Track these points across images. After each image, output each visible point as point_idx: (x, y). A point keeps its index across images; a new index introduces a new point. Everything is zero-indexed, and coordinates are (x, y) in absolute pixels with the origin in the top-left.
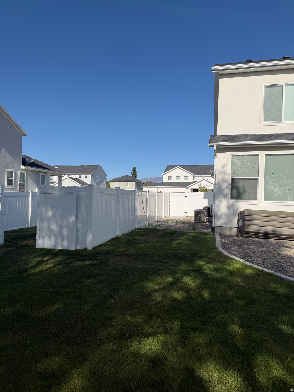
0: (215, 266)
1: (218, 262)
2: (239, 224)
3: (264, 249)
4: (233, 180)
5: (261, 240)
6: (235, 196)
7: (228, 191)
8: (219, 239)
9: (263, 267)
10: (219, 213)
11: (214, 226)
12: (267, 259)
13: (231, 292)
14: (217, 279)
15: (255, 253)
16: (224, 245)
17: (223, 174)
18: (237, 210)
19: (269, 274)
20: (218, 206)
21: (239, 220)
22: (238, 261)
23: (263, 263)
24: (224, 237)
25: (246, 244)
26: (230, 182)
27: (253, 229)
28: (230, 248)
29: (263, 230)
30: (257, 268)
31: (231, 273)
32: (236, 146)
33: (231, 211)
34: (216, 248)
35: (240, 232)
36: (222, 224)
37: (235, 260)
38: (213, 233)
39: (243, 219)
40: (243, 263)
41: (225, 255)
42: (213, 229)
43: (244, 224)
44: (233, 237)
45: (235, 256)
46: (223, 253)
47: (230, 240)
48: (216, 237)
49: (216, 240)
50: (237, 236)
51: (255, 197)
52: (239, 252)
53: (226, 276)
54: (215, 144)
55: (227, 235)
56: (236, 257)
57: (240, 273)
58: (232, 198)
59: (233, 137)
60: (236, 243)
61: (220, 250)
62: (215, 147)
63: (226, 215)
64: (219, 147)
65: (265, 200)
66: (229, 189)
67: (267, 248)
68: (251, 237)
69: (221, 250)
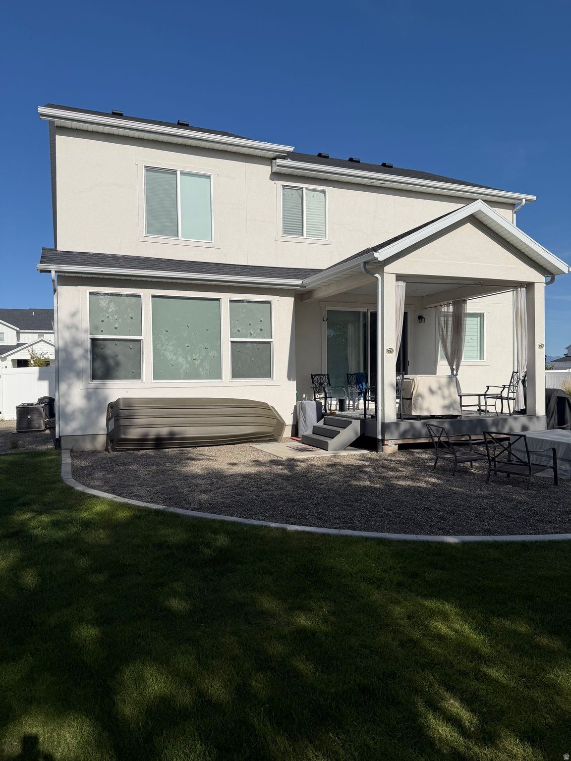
0: (54, 518)
1: (63, 508)
2: (109, 427)
3: (154, 468)
4: (94, 341)
5: (150, 452)
6: (99, 373)
7: (85, 364)
8: (69, 460)
9: (148, 502)
10: (69, 409)
11: (60, 436)
12: (157, 486)
13: (83, 562)
14: (57, 542)
15: (137, 478)
16: (77, 473)
17: (73, 330)
18: (105, 399)
19: (157, 512)
20: (67, 394)
21: (108, 420)
22: (103, 498)
23: (149, 494)
24: (81, 455)
25: (122, 464)
26: (88, 345)
27: (134, 433)
28: (90, 475)
29: (153, 432)
30: (138, 506)
31: (87, 525)
32: (97, 276)
33: (94, 403)
34: (61, 480)
35: (112, 441)
36: (75, 430)
37: (98, 497)
38: (56, 452)
39: (116, 416)
40: (112, 501)
41: (78, 491)
42: (58, 442)
43: (119, 426)
44: (99, 452)
45: (98, 490)
46: (74, 488)
47: (91, 460)
48: (63, 459)
49: (62, 465)
50: (107, 450)
51: (137, 374)
52: (106, 481)
53: (76, 532)
54: (53, 267)
55: (87, 450)
56: (100, 492)
57: (106, 521)
58: (94, 377)
59: (92, 257)
60: (103, 464)
61: (68, 483)
62: (53, 272)
63: (82, 411)
64: (63, 274)
65: (155, 379)
66: (88, 359)
67: (158, 465)
68: (131, 449)
69: (71, 482)
